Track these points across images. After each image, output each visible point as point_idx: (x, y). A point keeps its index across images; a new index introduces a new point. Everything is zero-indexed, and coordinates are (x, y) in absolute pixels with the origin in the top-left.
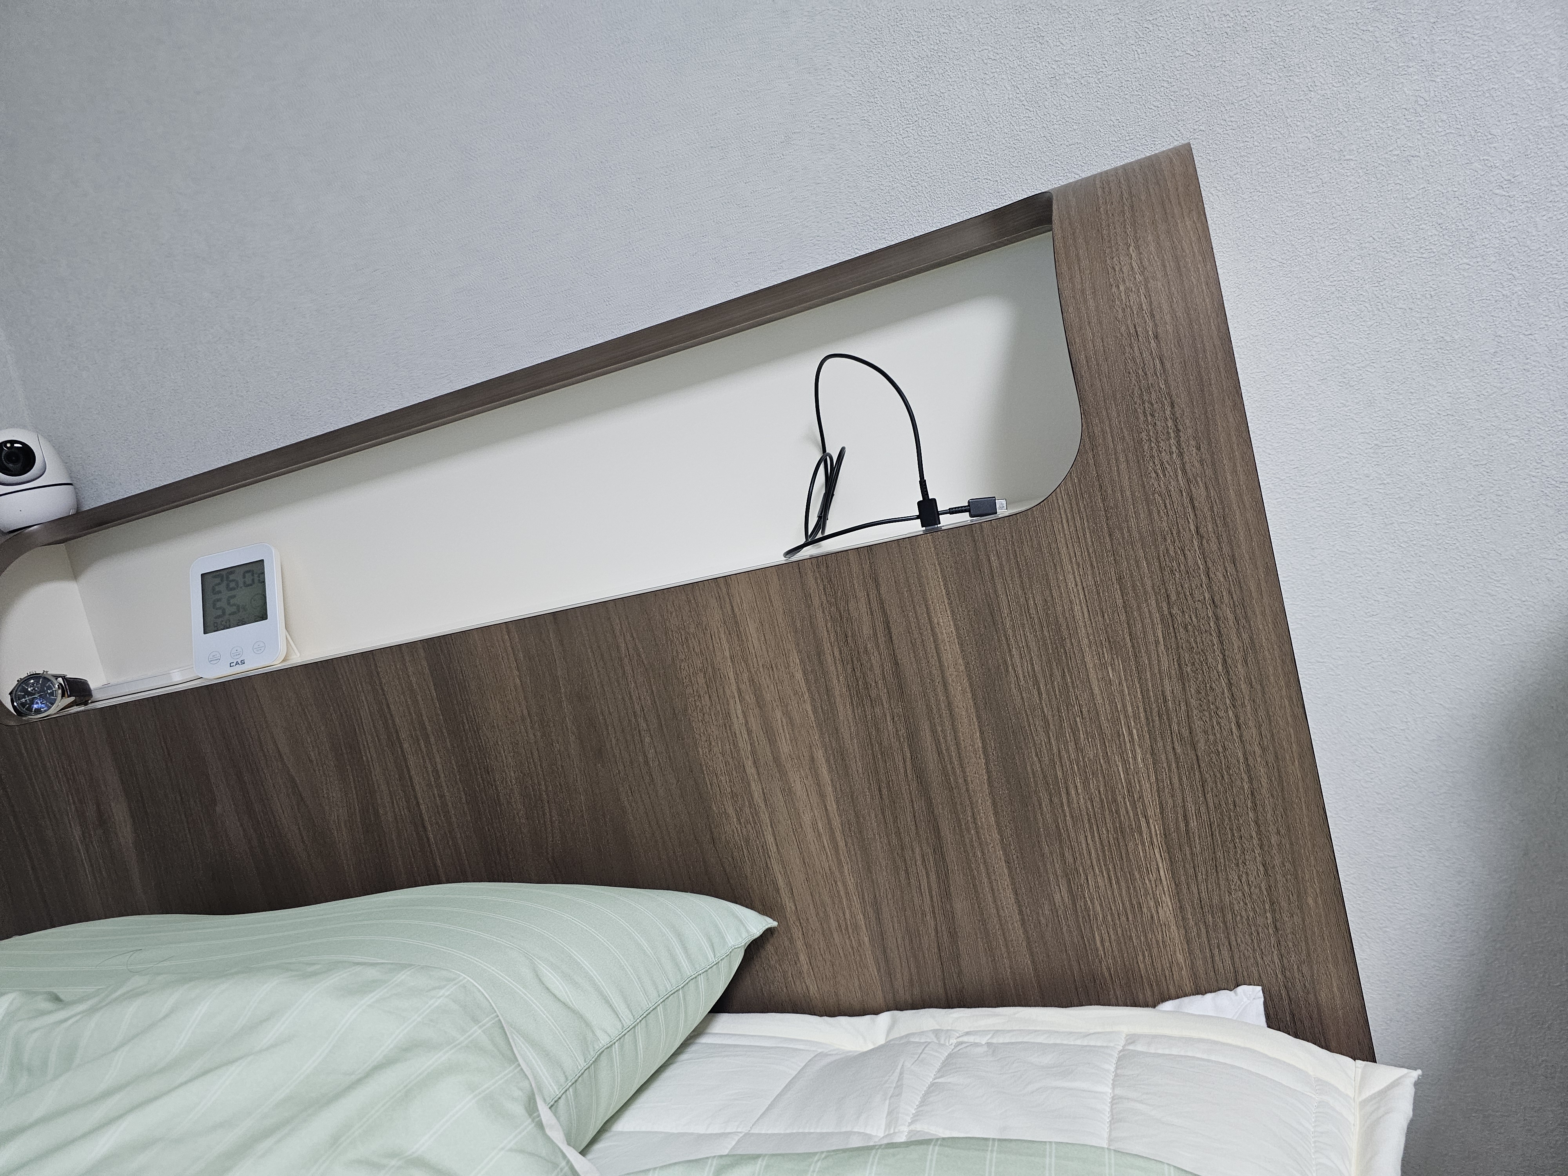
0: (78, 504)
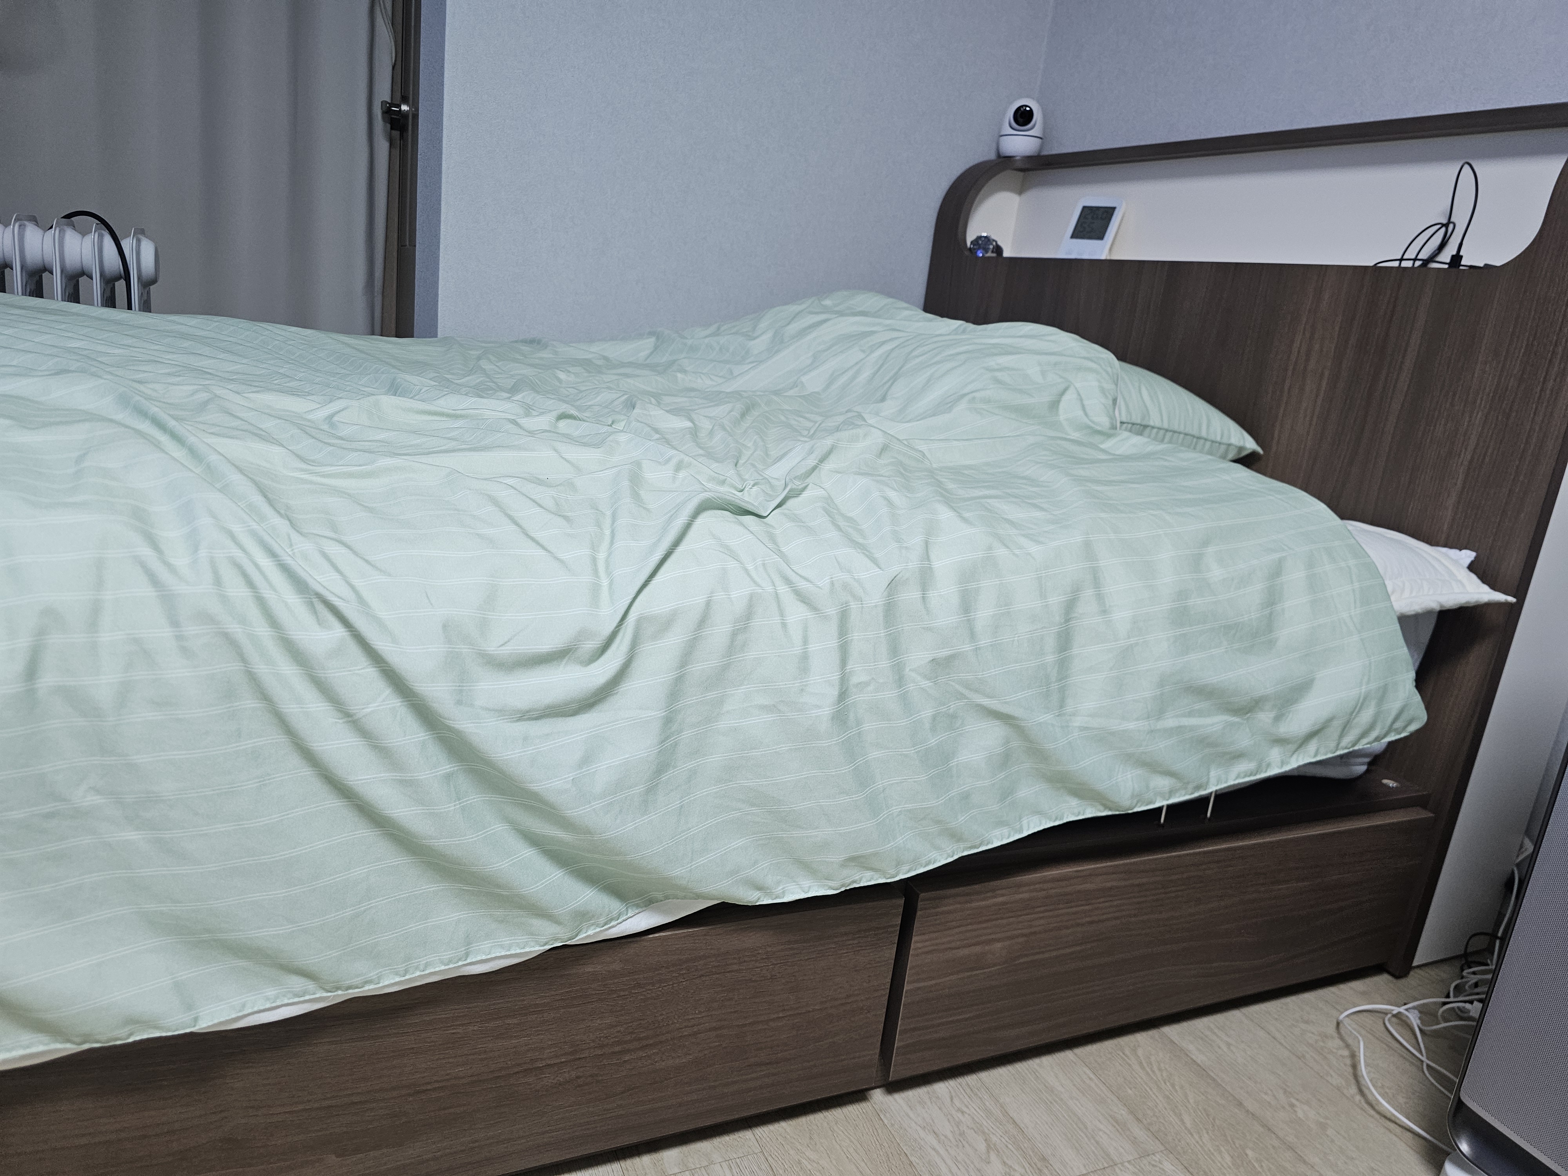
0: (1039, 152)
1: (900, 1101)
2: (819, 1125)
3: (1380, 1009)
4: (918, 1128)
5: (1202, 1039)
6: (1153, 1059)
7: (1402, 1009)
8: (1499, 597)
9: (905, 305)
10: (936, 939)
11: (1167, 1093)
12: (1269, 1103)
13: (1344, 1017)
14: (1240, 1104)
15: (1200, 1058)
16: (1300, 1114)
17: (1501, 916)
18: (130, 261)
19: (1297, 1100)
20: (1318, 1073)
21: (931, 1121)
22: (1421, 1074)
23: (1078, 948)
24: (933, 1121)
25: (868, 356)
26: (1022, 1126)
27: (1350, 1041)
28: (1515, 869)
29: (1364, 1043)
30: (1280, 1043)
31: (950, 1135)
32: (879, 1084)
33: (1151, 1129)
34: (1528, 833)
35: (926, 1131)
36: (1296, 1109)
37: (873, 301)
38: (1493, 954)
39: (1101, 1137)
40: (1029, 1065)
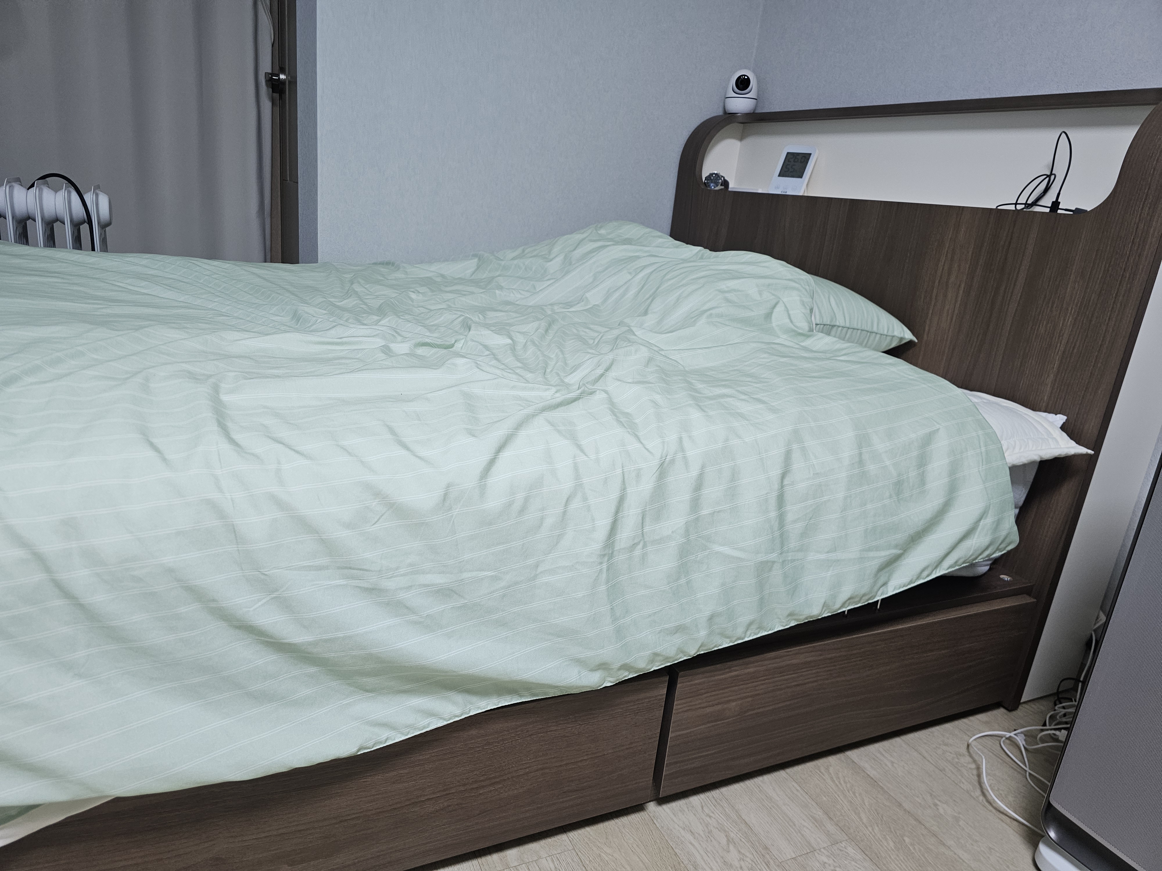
0: (755, 110)
1: (668, 811)
2: (612, 829)
3: (998, 734)
4: (681, 830)
5: (874, 759)
6: (840, 775)
7: (1012, 734)
8: (1083, 450)
9: (660, 234)
10: (691, 702)
11: (850, 799)
12: (920, 804)
13: (972, 741)
14: (900, 805)
15: (872, 773)
16: (941, 811)
17: (1083, 665)
18: (92, 210)
19: (939, 801)
20: (954, 781)
21: (689, 824)
22: (1025, 779)
23: (788, 703)
24: (690, 823)
25: (634, 277)
26: (751, 825)
27: (976, 758)
28: (1093, 633)
29: (986, 760)
30: (929, 761)
31: (702, 833)
32: (652, 799)
33: (839, 825)
34: (1102, 608)
35: (686, 830)
36: (938, 807)
37: (634, 230)
38: (1077, 692)
39: (805, 832)
40: (754, 782)
